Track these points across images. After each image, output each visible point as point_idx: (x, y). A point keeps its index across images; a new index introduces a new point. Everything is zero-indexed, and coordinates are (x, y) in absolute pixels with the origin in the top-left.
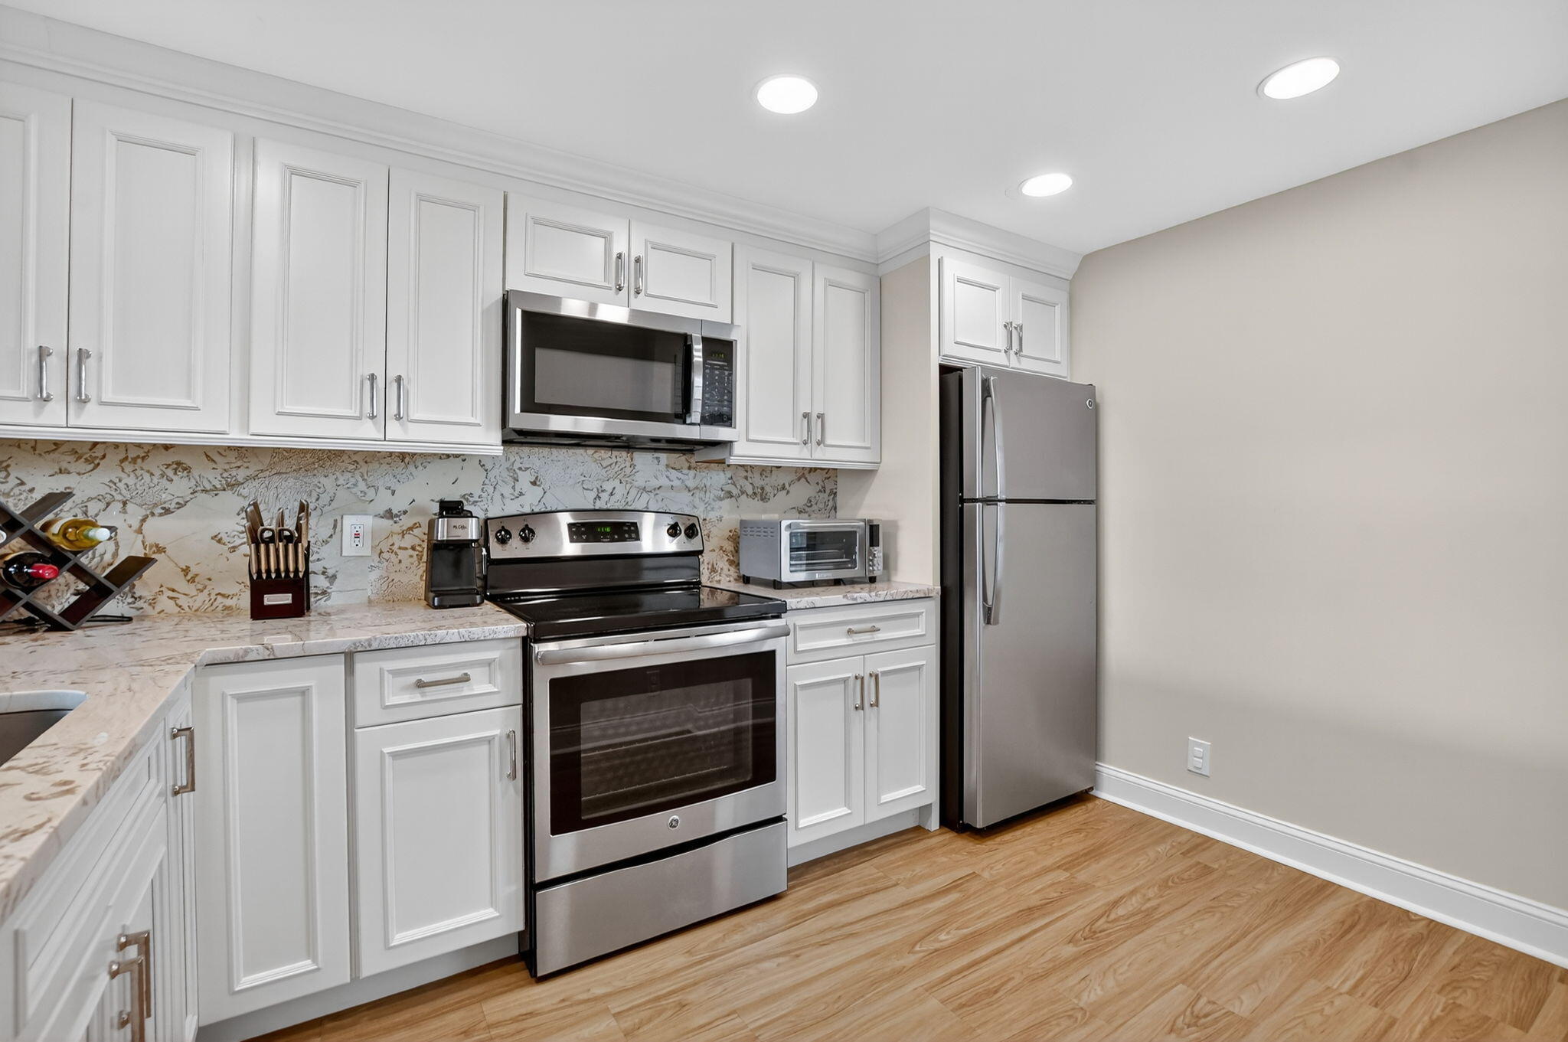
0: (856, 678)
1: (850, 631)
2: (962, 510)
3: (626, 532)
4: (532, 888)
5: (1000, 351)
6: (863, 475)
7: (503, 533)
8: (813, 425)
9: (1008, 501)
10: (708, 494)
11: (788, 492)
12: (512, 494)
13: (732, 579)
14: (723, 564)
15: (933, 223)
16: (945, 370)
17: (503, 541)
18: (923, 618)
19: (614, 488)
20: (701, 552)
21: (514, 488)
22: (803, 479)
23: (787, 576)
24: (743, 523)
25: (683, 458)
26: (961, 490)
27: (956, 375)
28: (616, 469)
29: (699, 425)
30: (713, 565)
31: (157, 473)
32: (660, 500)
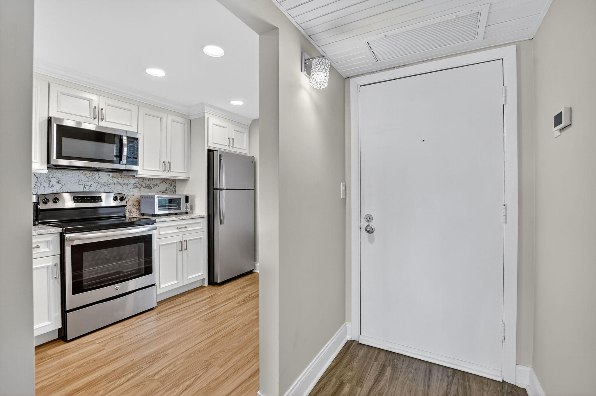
0: (180, 242)
1: (177, 228)
2: (213, 192)
3: (97, 199)
4: (64, 312)
5: (227, 146)
6: (184, 181)
7: (46, 200)
8: (167, 165)
9: (226, 189)
10: (128, 186)
11: (159, 186)
12: (49, 186)
13: (138, 215)
14: (134, 210)
15: (206, 107)
16: (209, 151)
17: (45, 203)
18: (202, 224)
19: (91, 184)
20: (126, 206)
21: (49, 184)
22: (164, 182)
23: (157, 212)
24: (141, 196)
25: (119, 174)
26: (213, 186)
27: (212, 152)
28: (92, 178)
29: (125, 164)
30: (130, 210)
32: (110, 189)
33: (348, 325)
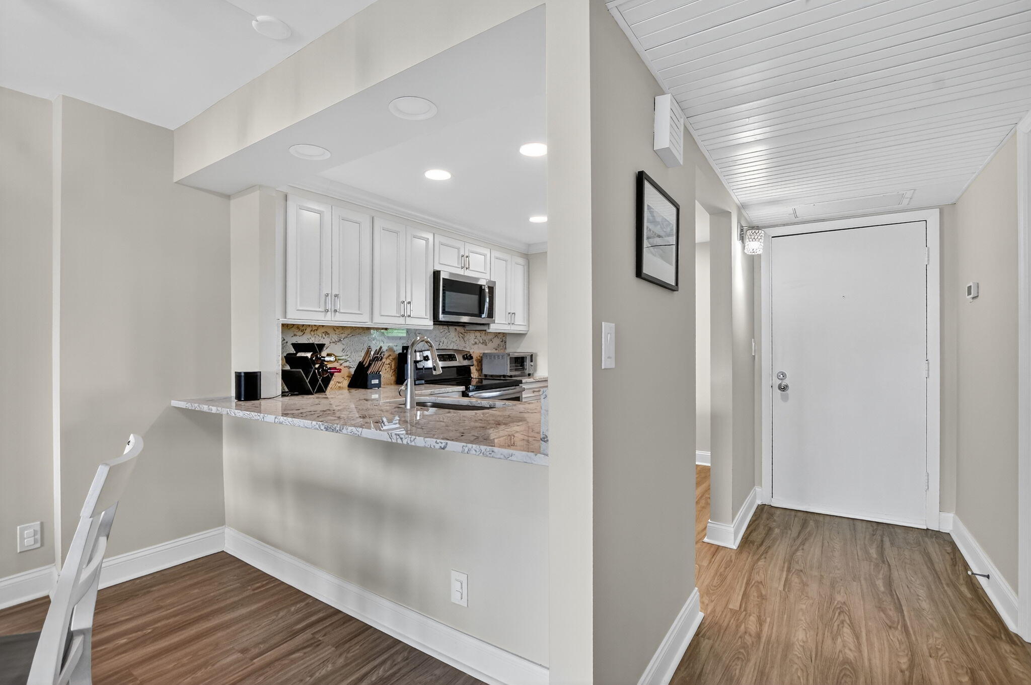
1: (534, 391)
3: (453, 358)
6: (520, 336)
8: (512, 317)
22: (497, 337)
23: (509, 373)
24: (484, 353)
25: (464, 328)
31: (320, 335)
33: (758, 489)
